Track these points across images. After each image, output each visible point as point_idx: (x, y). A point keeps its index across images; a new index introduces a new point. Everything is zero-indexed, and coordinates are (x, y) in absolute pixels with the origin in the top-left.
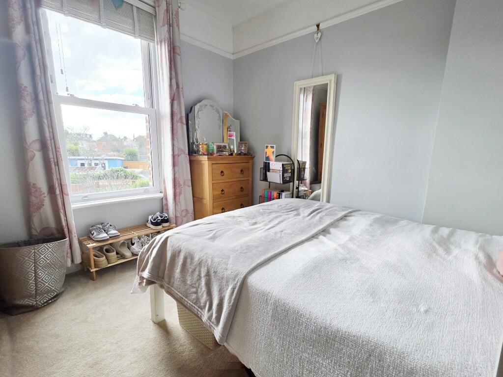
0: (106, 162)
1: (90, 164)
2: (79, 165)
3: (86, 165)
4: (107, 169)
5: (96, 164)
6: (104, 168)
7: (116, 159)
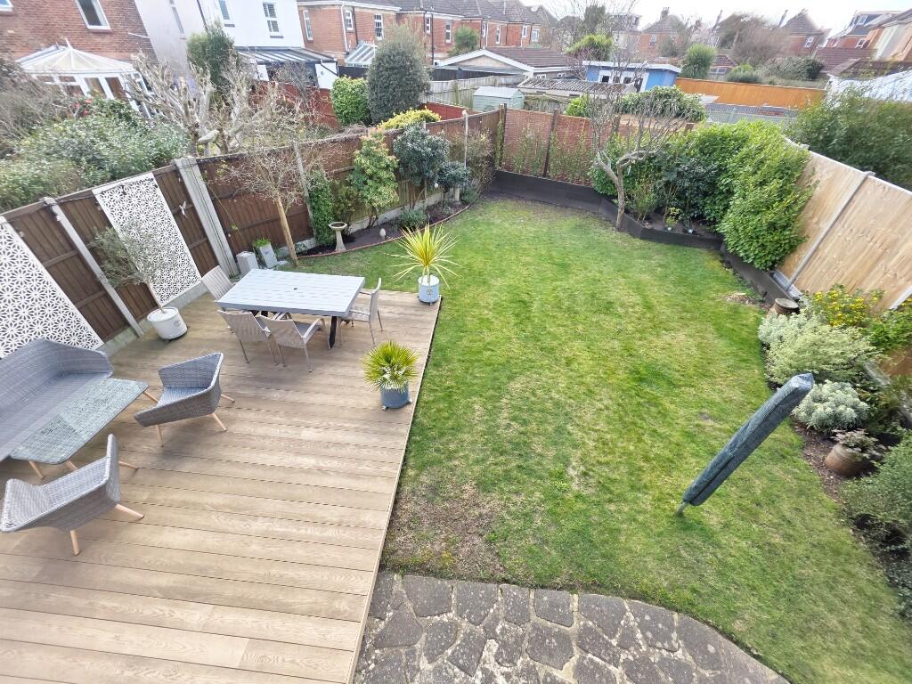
0: (646, 76)
1: (617, 80)
2: (599, 81)
3: (611, 81)
4: (643, 90)
5: (627, 80)
6: (638, 87)
7: (666, 70)
